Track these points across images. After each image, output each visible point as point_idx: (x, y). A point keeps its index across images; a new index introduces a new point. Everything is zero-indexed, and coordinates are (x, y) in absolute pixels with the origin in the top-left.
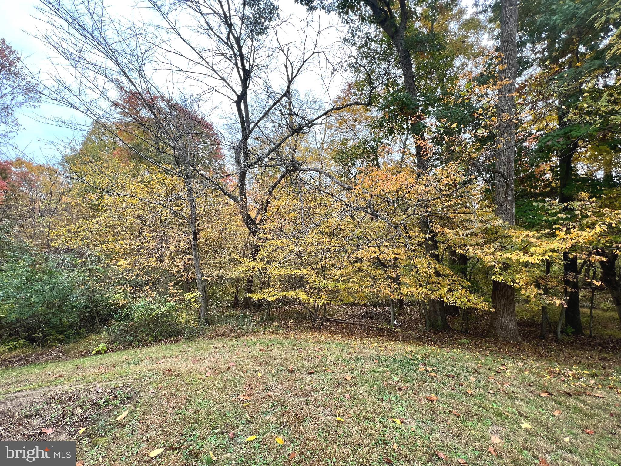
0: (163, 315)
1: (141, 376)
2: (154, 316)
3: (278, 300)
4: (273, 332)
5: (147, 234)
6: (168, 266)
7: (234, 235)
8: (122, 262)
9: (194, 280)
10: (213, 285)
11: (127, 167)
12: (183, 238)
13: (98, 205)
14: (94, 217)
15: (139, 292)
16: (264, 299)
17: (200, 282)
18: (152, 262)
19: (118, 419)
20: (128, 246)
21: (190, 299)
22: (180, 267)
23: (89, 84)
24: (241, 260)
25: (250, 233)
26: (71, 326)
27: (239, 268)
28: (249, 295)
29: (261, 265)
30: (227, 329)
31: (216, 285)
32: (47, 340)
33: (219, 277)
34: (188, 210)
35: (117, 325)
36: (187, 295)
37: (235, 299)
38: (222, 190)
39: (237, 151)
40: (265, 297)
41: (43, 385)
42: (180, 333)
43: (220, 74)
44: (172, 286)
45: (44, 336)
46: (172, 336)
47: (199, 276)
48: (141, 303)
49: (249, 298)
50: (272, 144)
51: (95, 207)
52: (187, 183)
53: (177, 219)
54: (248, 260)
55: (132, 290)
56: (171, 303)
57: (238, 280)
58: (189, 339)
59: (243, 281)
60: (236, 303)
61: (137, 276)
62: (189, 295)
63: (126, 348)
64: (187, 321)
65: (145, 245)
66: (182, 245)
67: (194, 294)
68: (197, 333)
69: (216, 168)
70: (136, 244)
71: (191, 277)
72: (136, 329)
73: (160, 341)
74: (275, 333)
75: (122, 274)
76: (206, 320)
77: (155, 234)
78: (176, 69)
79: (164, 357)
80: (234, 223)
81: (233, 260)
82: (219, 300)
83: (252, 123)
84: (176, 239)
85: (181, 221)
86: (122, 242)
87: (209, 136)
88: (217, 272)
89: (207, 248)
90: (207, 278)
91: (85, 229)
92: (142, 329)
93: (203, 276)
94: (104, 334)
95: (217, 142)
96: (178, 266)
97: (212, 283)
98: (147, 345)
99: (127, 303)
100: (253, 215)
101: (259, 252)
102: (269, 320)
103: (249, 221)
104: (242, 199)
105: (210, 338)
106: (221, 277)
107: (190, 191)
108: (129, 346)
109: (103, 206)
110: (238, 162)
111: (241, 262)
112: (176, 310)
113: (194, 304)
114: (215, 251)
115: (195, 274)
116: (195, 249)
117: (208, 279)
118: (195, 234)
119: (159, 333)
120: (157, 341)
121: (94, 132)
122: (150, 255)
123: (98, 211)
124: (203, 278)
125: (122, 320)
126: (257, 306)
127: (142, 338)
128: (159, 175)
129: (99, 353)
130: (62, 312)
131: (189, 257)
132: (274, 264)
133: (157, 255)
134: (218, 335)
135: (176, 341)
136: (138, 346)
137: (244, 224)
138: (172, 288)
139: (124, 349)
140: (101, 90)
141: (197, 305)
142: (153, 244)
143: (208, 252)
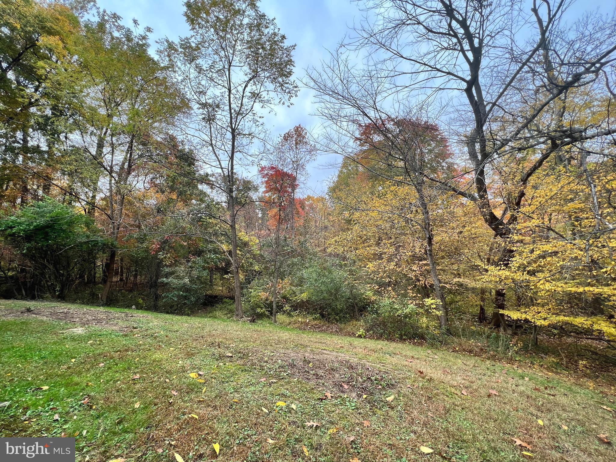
0: (406, 316)
1: (396, 368)
2: (398, 315)
3: (553, 326)
4: (548, 369)
5: (386, 242)
6: (406, 271)
7: (473, 238)
8: (370, 265)
9: (432, 286)
10: (451, 293)
11: (367, 186)
12: (418, 244)
13: (351, 220)
14: (348, 229)
15: (384, 292)
16: (526, 321)
17: (439, 289)
18: (392, 266)
19: (388, 399)
20: (373, 252)
21: (430, 305)
22: (417, 272)
23: (344, 132)
24: (486, 267)
25: (496, 236)
26: (341, 311)
27: (486, 278)
28: (501, 311)
29: (519, 276)
30: (477, 347)
31: (454, 294)
32: (330, 318)
33: (458, 286)
34: (420, 216)
35: (370, 317)
36: (426, 300)
37: (480, 313)
38: (454, 190)
39: (470, 142)
40: (528, 317)
41: (335, 350)
42: (422, 337)
43: (444, 69)
44: (410, 290)
45: (329, 314)
46: (415, 338)
47: (437, 282)
48: (386, 301)
49: (503, 315)
50: (520, 119)
51: (349, 222)
52: (419, 191)
53: (410, 226)
54: (498, 268)
55: (378, 289)
56: (411, 306)
57: (483, 291)
58: (432, 346)
59: (490, 293)
60: (482, 318)
61: (382, 277)
62: (429, 301)
63: (378, 339)
64: (428, 327)
65: (386, 250)
66: (417, 250)
67: (433, 301)
68: (439, 341)
69: (444, 168)
70: (378, 250)
71: (428, 283)
72: (384, 324)
73: (405, 340)
74: (552, 371)
75: (370, 274)
76: (448, 330)
77: (392, 241)
78: (402, 88)
79: (413, 357)
80: (474, 225)
81: (475, 268)
82: (461, 312)
83: (487, 104)
84: (411, 245)
85: (415, 228)
86: (368, 249)
87: (434, 138)
88: (456, 280)
89: (441, 254)
90: (446, 285)
91: (344, 239)
92: (389, 325)
93: (440, 282)
94: (362, 322)
95: (443, 141)
96: (415, 271)
97: (450, 291)
98: (394, 340)
99: (376, 300)
100: (498, 213)
101: (514, 259)
102: (538, 350)
103: (492, 220)
104: (481, 197)
105: (454, 351)
106: (461, 285)
107: (422, 197)
108: (380, 337)
109: (354, 221)
110: (473, 155)
111: (487, 271)
112: (417, 313)
113: (434, 311)
114: (450, 256)
115: (431, 280)
116: (431, 255)
117: (448, 286)
118: (430, 240)
119: (403, 332)
120: (402, 339)
121: (345, 165)
122: (390, 260)
123: (350, 224)
124: (441, 285)
125: (373, 313)
126: (514, 327)
127: (390, 333)
128: (392, 188)
129: (360, 336)
130: (337, 299)
131: (425, 262)
132: (540, 275)
133: (396, 260)
134: (464, 350)
135: (421, 344)
136: (387, 339)
137: (486, 225)
138: (411, 291)
139: (377, 339)
140: (351, 133)
141: (437, 313)
142: (392, 250)
143: (443, 258)
